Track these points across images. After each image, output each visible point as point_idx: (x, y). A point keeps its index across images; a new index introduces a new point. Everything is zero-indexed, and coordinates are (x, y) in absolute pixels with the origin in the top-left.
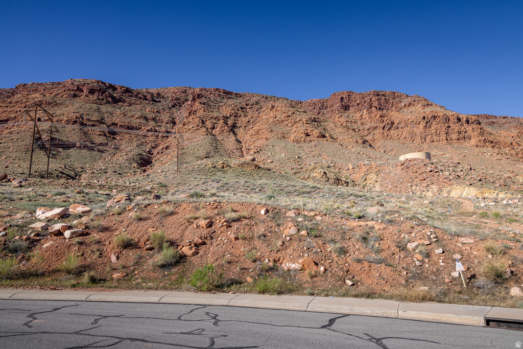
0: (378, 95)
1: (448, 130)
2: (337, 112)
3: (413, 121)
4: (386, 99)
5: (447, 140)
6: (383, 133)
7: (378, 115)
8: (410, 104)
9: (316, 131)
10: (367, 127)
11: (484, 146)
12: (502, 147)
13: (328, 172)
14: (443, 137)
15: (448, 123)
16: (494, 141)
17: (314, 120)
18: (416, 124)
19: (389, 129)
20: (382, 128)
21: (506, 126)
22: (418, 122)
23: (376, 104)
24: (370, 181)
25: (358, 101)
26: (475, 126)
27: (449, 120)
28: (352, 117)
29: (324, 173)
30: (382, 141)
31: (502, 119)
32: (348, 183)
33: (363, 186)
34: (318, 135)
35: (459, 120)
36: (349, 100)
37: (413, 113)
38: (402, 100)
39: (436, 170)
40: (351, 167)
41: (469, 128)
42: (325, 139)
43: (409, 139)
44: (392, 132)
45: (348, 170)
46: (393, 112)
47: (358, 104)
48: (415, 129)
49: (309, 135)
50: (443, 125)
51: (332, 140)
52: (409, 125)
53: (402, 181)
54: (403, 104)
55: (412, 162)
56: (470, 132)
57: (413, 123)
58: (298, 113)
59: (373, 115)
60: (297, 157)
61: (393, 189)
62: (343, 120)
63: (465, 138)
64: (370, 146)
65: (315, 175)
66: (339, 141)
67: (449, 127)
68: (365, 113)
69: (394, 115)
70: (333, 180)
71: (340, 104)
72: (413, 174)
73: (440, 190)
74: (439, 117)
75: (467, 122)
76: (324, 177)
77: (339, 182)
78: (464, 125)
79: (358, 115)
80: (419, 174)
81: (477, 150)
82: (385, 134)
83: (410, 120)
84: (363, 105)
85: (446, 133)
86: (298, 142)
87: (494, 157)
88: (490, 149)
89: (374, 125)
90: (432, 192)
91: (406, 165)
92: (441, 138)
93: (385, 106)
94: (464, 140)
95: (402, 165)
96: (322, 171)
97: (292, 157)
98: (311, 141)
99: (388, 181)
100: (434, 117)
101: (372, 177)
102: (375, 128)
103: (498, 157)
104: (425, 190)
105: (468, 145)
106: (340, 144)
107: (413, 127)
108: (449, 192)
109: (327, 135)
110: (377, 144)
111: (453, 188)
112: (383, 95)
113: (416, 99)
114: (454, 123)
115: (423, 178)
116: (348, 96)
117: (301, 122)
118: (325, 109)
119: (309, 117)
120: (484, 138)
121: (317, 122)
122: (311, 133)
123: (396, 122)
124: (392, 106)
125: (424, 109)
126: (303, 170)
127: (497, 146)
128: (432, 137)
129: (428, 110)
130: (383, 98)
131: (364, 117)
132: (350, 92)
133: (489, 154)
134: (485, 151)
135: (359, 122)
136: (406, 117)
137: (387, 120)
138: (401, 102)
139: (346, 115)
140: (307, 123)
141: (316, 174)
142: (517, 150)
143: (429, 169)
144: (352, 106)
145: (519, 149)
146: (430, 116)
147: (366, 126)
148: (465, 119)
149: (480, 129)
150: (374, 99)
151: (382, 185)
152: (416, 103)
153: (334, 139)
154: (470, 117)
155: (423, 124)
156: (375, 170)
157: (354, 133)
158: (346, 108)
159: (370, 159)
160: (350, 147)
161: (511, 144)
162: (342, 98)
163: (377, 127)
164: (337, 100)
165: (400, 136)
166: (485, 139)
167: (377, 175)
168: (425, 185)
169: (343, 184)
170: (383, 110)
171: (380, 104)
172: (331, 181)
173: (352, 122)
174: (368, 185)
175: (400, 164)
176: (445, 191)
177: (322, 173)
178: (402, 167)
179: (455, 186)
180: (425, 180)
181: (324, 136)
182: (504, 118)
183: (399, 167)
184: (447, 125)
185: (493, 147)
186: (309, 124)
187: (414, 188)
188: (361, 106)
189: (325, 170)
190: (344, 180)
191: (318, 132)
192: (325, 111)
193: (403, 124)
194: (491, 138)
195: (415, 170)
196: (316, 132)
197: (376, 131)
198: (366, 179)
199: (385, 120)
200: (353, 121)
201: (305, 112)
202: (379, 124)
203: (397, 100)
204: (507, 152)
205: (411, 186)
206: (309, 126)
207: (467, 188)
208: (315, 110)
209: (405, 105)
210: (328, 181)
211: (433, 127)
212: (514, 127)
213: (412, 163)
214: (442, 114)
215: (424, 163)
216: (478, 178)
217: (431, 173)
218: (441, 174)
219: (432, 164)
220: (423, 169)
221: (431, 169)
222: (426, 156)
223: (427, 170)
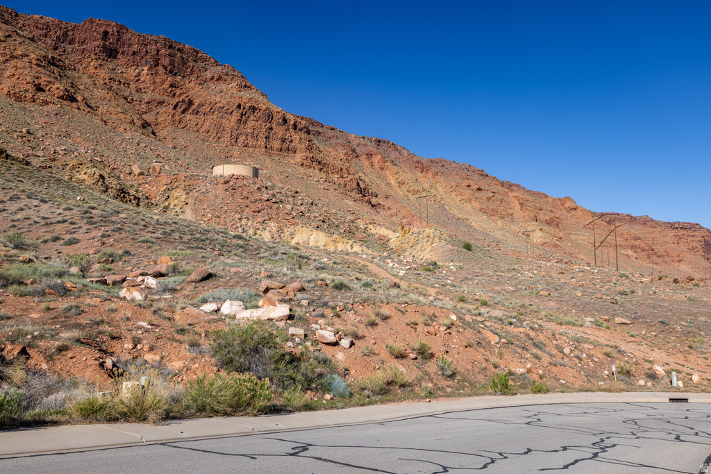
0: (170, 47)
1: (269, 133)
2: (93, 56)
3: (223, 108)
4: (183, 58)
5: (266, 147)
6: (173, 117)
7: (167, 83)
8: (219, 78)
9: (57, 85)
10: (146, 97)
11: (310, 167)
12: (330, 172)
13: (106, 176)
14: (262, 142)
15: (270, 122)
16: (323, 162)
17: (52, 62)
18: (226, 113)
19: (184, 112)
20: (172, 107)
21: (333, 141)
22: (230, 110)
23: (166, 61)
24: (176, 202)
25: (135, 48)
26: (303, 135)
27: (272, 119)
28: (122, 72)
29: (101, 176)
30: (170, 128)
32: (139, 199)
33: (164, 208)
34: (61, 94)
35: (285, 121)
36: (118, 40)
37: (223, 94)
38: (208, 67)
39: (274, 200)
40: (136, 170)
41: (296, 137)
42: (74, 105)
43: (213, 135)
44: (188, 117)
45: (130, 174)
46: (192, 84)
47: (134, 53)
48: (224, 121)
49: (44, 91)
50: (264, 124)
51: (89, 109)
52: (216, 113)
53: (226, 208)
54: (209, 75)
55: (240, 180)
56: (296, 143)
57: (223, 110)
58: (20, 40)
59: (158, 80)
60: (24, 130)
61: (214, 220)
62: (103, 73)
63: (288, 150)
64: (154, 133)
65: (82, 177)
66: (100, 113)
67: (271, 129)
68: (145, 72)
69: (192, 88)
70: (114, 191)
71: (100, 42)
72: (242, 201)
73: (281, 230)
74: (260, 110)
75: (295, 126)
76: (100, 183)
77: (124, 197)
78: (291, 130)
79: (132, 72)
80: (251, 202)
81: (302, 170)
82: (177, 118)
83: (220, 105)
84: (142, 58)
85: (266, 138)
86: (18, 98)
87: (321, 184)
88: (317, 172)
89: (157, 97)
90: (270, 232)
91: (231, 183)
92: (259, 143)
93: (180, 70)
94: (288, 153)
95: (226, 182)
96: (97, 173)
97: (13, 128)
98: (46, 103)
99: (205, 206)
100: (254, 109)
101: (179, 195)
102: (161, 103)
103: (326, 185)
104: (261, 228)
105: (292, 161)
106: (102, 120)
107: (222, 117)
108: (292, 235)
109: (79, 98)
110: (162, 133)
111: (297, 229)
112: (179, 50)
113: (230, 73)
114: (279, 124)
115: (257, 209)
116: (118, 32)
117: (26, 59)
118: (70, 44)
119: (44, 54)
120: (311, 156)
121: (57, 66)
122: (47, 86)
123: (197, 102)
124: (192, 72)
125: (240, 91)
126: (59, 164)
127: (325, 169)
128: (246, 139)
129: (246, 95)
130: (179, 55)
131: (142, 79)
132: (122, 27)
133: (316, 179)
134: (311, 174)
135: (133, 86)
136: (213, 98)
137: (181, 94)
138: (206, 70)
139: (111, 67)
140: (39, 65)
141: (85, 177)
142: (346, 179)
143: (265, 197)
144: (123, 53)
145: (348, 179)
146: (248, 105)
147: (144, 96)
148: (292, 123)
149: (309, 141)
150: (163, 51)
151: (195, 211)
152: (229, 78)
153: (91, 107)
154: (299, 120)
155: (235, 117)
156: (183, 183)
157: (127, 106)
158: (111, 53)
159: (160, 160)
160: (121, 129)
161: (341, 170)
162: (106, 34)
163: (163, 102)
164: (95, 34)
165: (199, 126)
166: (313, 157)
167: (187, 193)
168: (260, 219)
169: (130, 201)
170: (175, 74)
171: (172, 63)
172: (112, 192)
173: (120, 82)
174: (171, 206)
175: (223, 181)
176: (287, 233)
177: (97, 176)
178: (226, 186)
179: (300, 227)
180: (259, 212)
181: (73, 99)
182: (332, 129)
183: (221, 186)
184: (268, 125)
185: (321, 170)
186: (44, 67)
187: (244, 222)
188: (139, 58)
189: (101, 172)
190: (134, 193)
191: (62, 88)
192: (69, 48)
193: (206, 108)
194: (319, 157)
195: (245, 194)
196: (58, 87)
197: (162, 109)
198: (169, 197)
199: (178, 94)
200: (122, 81)
201: (32, 40)
202: (166, 98)
203: (201, 65)
204: (336, 179)
205: (240, 219)
206: (43, 71)
207: (315, 232)
208: (49, 41)
209: (212, 78)
210: (106, 191)
211: (250, 124)
212: (341, 145)
213: (240, 183)
214: (264, 107)
215: (258, 186)
216: (321, 218)
217: (268, 203)
218: (281, 206)
219: (267, 188)
220: (257, 195)
221: (268, 196)
222: (253, 174)
223: (262, 198)
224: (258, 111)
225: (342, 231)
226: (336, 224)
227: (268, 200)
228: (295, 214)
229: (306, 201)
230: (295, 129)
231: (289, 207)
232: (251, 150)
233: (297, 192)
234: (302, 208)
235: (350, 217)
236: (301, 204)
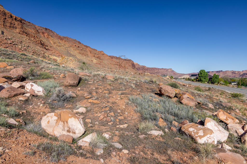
1: (5, 20)
5: (4, 25)
11: (22, 34)
12: (30, 37)
14: (2, 23)
16: (27, 33)
21: (29, 27)
26: (19, 23)
27: (6, 15)
31: (28, 23)
35: (11, 17)
39: (13, 44)
41: (16, 23)
50: (2, 16)
56: (16, 25)
63: (13, 27)
67: (6, 19)
75: (16, 19)
78: (14, 20)
80: (3, 44)
81: (19, 35)
85: (4, 22)
87: (27, 41)
88: (25, 36)
94: (13, 28)
103: (29, 41)
105: (15, 31)
114: (9, 17)
115: (6, 47)
120: (23, 30)
127: (28, 36)
133: (25, 39)
134: (23, 37)
142: (36, 40)
143: (9, 42)
145: (37, 40)
148: (14, 18)
149: (22, 25)
154: (17, 17)
161: (34, 37)
166: (23, 31)
182: (29, 23)
184: (4, 17)
185: (27, 36)
194: (26, 31)
204: (32, 39)
212: (33, 28)
214: (2, 10)
215: (5, 38)
216: (33, 52)
217: (11, 45)
218: (17, 46)
219: (9, 39)
220: (6, 41)
221: (10, 42)
222: (2, 33)
223: (8, 42)
225: (41, 56)
226: (38, 54)
227: (11, 44)
228: (23, 50)
229: (26, 45)
231: (20, 47)
233: (22, 42)
234: (25, 48)
235: (42, 52)
236: (24, 46)
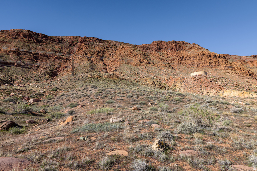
0: (175, 43)
1: (210, 61)
2: (155, 51)
3: (193, 56)
4: (179, 45)
5: (210, 66)
6: (178, 62)
7: (176, 53)
8: (191, 48)
9: (145, 60)
10: (170, 59)
11: (227, 69)
12: (236, 70)
13: (155, 82)
14: (208, 64)
15: (210, 57)
16: (232, 67)
17: (144, 55)
18: (195, 58)
19: (181, 60)
20: (178, 60)
21: (235, 60)
22: (196, 57)
23: (174, 47)
24: (178, 87)
25: (166, 46)
26: (223, 59)
27: (211, 56)
28: (163, 53)
29: (153, 82)
30: (178, 66)
31: (233, 57)
32: (166, 87)
33: (174, 89)
34: (146, 62)
35: (215, 56)
36: (161, 45)
37: (193, 52)
38: (187, 46)
39: (213, 81)
40: (166, 79)
41: (220, 60)
42: (150, 64)
43: (191, 65)
44: (183, 61)
45: (164, 80)
46: (183, 52)
47: (166, 47)
48: (194, 60)
49: (142, 62)
50: (208, 58)
51: (154, 65)
52: (191, 58)
53: (195, 87)
54: (188, 48)
55: (199, 76)
56: (221, 62)
57: (193, 57)
58: (136, 51)
59: (173, 53)
60: (136, 73)
61: (191, 91)
62: (158, 55)
63: (218, 65)
64: (173, 68)
65: (148, 83)
66: (157, 65)
67: (211, 59)
68: (169, 52)
69: (183, 53)
71: (156, 47)
72: (201, 83)
73: (217, 92)
74: (206, 54)
75: (219, 57)
76: (153, 84)
77: (161, 87)
78: (218, 58)
79: (166, 53)
80: (205, 83)
81: (224, 71)
82: (180, 62)
83: (192, 56)
84: (168, 48)
86: (136, 65)
87: (233, 75)
88: (230, 71)
89: (173, 58)
90: (213, 93)
91: (196, 78)
92: (207, 65)
93: (179, 49)
95: (194, 78)
96: (152, 81)
97: (134, 73)
98: (143, 65)
99: (188, 87)
100: (204, 54)
101: (179, 84)
102: (174, 59)
103: (235, 75)
104: (209, 92)
105: (220, 69)
106: (157, 67)
107: (193, 59)
108: (223, 93)
109: (151, 62)
110: (175, 68)
111: (224, 91)
112: (178, 43)
113: (194, 46)
114: (213, 57)
115: (207, 85)
116: (161, 43)
117: (138, 55)
118: (149, 49)
119: (142, 53)
120: (227, 65)
121: (145, 55)
122: (143, 61)
123: (185, 57)
124: (183, 48)
125: (198, 50)
126: (142, 80)
127: (234, 69)
128: (203, 64)
129: (200, 51)
130: (178, 44)
131: (169, 54)
132: (162, 41)
133: (230, 73)
134: (228, 72)
135: (166, 56)
136: (190, 54)
137: (180, 55)
138: (187, 47)
139: (160, 53)
140: (141, 56)
141: (149, 83)
143: (210, 80)
144: (163, 48)
145: (244, 71)
146: (201, 54)
147: (170, 58)
148: (218, 56)
149: (226, 61)
150: (173, 45)
151: (184, 89)
152: (194, 47)
153: (154, 64)
154: (221, 55)
155: (198, 58)
156: (180, 80)
157: (164, 62)
158: (160, 49)
159: (174, 75)
160: (163, 69)
161: (240, 68)
162: (158, 44)
163: (175, 59)
164: (155, 45)
165: (187, 63)
166: (228, 66)
167: (181, 83)
168: (208, 89)
169: (163, 88)
170: (178, 50)
171: (176, 47)
172: (157, 86)
173: (162, 56)
174: (176, 88)
175: (193, 77)
176: (220, 93)
177: (152, 82)
178: (195, 79)
179: (226, 90)
180: (208, 86)
181: (149, 63)
183: (193, 79)
184: (210, 58)
185: (232, 70)
186: (142, 56)
187: (202, 90)
188: (167, 48)
190: (164, 86)
191: (146, 60)
192: (149, 50)
193: (188, 58)
194: (230, 65)
195: (202, 80)
196: (145, 61)
197: (175, 61)
198: (175, 85)
199: (179, 56)
200: (163, 56)
201: (139, 50)
202: (176, 58)
203: (185, 46)
204: (239, 72)
205: (201, 90)
206: (142, 57)
207: (233, 91)
208: (144, 50)
209: (189, 48)
210: (155, 86)
211: (203, 59)
213: (199, 77)
214: (207, 53)
215: (206, 77)
216: (235, 85)
217: (211, 83)
218: (216, 83)
219: (210, 78)
220: (206, 80)
221: (211, 80)
222: (205, 73)
223: (209, 81)
224: (205, 55)
225: (246, 89)
226: (242, 87)
227: (211, 82)
228: (223, 85)
229: (227, 80)
230: (220, 58)
231: (220, 83)
232: (204, 67)
233: (223, 77)
234: (226, 83)
235: (248, 84)
236: (225, 81)
